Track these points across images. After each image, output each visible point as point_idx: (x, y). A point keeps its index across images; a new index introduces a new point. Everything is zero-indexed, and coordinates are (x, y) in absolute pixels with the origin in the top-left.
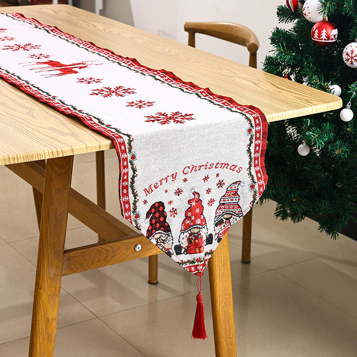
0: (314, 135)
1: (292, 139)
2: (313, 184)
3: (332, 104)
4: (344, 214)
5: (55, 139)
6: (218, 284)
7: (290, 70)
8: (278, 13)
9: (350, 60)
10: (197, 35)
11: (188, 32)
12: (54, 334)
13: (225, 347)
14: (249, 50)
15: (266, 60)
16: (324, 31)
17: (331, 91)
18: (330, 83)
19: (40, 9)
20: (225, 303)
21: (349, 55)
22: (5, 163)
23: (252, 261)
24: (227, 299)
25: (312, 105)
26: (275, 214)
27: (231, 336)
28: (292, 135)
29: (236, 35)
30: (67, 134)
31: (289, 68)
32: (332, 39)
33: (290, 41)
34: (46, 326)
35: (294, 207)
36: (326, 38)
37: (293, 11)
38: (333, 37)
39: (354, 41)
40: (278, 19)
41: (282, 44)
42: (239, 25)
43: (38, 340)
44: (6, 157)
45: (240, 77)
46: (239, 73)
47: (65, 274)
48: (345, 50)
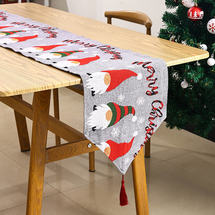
0: (192, 75)
1: (175, 79)
2: (190, 106)
3: (203, 55)
4: (209, 123)
5: (43, 80)
6: (137, 167)
7: (175, 37)
8: (166, 3)
9: (212, 29)
10: (112, 19)
11: (107, 17)
12: (41, 199)
13: (142, 204)
14: (146, 27)
15: (160, 31)
16: (196, 12)
17: (201, 48)
18: (200, 43)
19: (16, 5)
20: (141, 179)
21: (211, 26)
22: (15, 94)
23: (151, 156)
24: (142, 176)
25: (191, 56)
26: (166, 125)
27: (145, 198)
28: (176, 77)
29: (137, 18)
30: (49, 77)
31: (174, 36)
32: (200, 17)
33: (174, 19)
34: (37, 195)
35: (180, 119)
36: (197, 17)
37: (175, 2)
38: (201, 16)
39: (213, 18)
40: (166, 6)
41: (170, 21)
42: (139, 12)
43: (32, 203)
44: (15, 91)
45: (146, 42)
46: (145, 39)
47: (47, 163)
48: (208, 24)
